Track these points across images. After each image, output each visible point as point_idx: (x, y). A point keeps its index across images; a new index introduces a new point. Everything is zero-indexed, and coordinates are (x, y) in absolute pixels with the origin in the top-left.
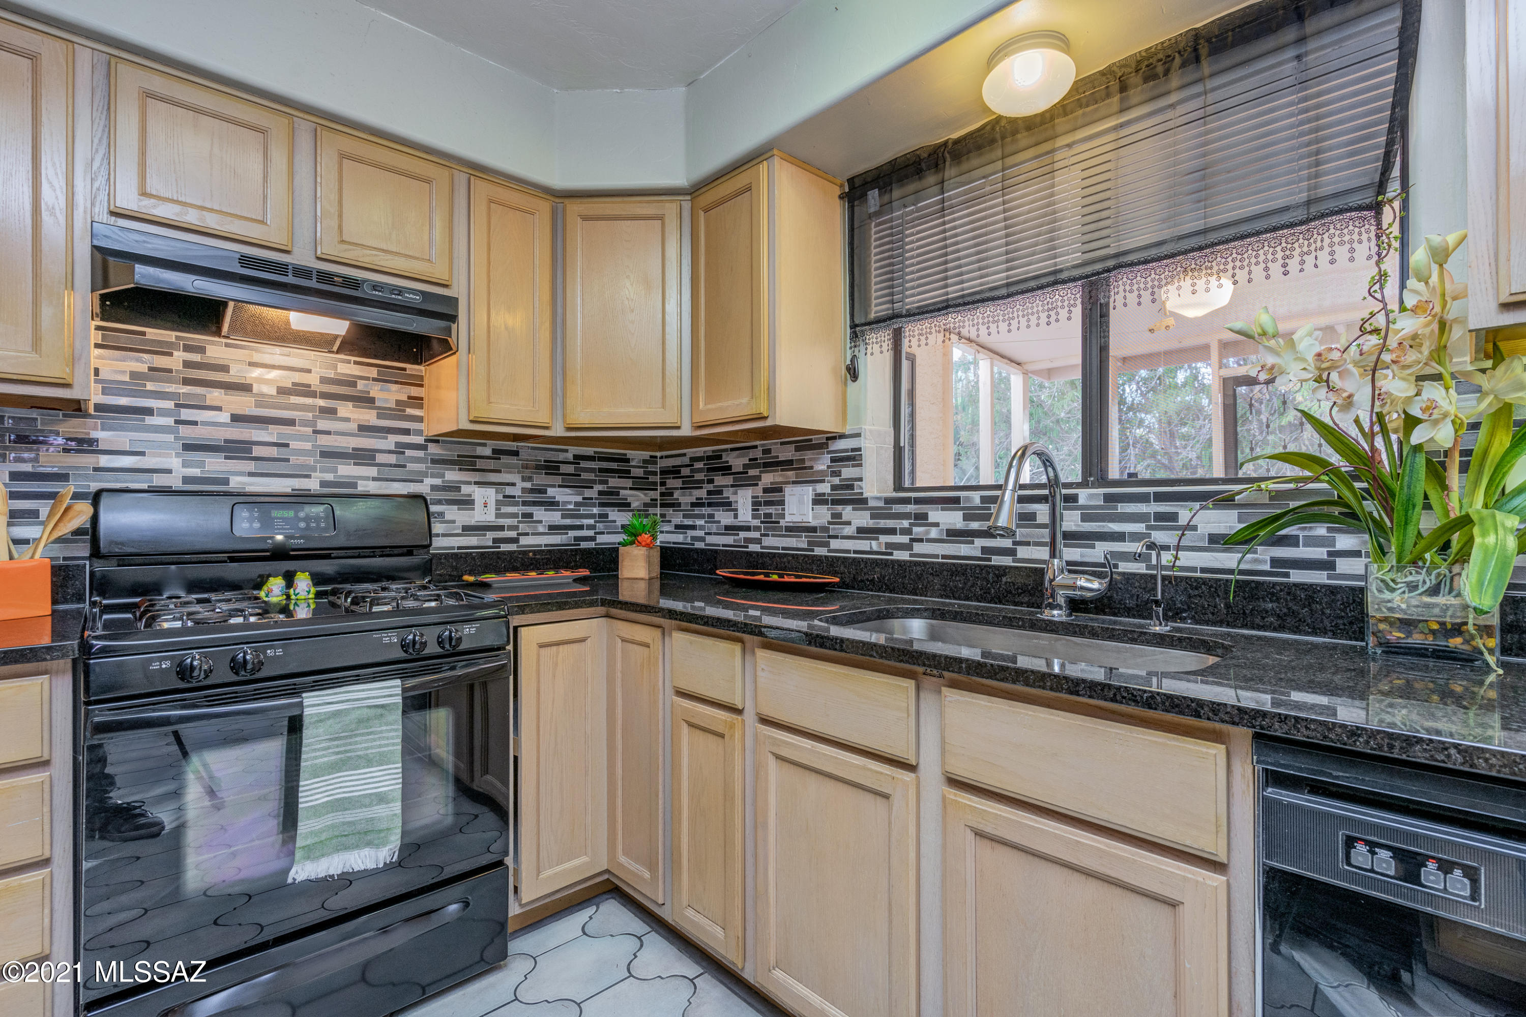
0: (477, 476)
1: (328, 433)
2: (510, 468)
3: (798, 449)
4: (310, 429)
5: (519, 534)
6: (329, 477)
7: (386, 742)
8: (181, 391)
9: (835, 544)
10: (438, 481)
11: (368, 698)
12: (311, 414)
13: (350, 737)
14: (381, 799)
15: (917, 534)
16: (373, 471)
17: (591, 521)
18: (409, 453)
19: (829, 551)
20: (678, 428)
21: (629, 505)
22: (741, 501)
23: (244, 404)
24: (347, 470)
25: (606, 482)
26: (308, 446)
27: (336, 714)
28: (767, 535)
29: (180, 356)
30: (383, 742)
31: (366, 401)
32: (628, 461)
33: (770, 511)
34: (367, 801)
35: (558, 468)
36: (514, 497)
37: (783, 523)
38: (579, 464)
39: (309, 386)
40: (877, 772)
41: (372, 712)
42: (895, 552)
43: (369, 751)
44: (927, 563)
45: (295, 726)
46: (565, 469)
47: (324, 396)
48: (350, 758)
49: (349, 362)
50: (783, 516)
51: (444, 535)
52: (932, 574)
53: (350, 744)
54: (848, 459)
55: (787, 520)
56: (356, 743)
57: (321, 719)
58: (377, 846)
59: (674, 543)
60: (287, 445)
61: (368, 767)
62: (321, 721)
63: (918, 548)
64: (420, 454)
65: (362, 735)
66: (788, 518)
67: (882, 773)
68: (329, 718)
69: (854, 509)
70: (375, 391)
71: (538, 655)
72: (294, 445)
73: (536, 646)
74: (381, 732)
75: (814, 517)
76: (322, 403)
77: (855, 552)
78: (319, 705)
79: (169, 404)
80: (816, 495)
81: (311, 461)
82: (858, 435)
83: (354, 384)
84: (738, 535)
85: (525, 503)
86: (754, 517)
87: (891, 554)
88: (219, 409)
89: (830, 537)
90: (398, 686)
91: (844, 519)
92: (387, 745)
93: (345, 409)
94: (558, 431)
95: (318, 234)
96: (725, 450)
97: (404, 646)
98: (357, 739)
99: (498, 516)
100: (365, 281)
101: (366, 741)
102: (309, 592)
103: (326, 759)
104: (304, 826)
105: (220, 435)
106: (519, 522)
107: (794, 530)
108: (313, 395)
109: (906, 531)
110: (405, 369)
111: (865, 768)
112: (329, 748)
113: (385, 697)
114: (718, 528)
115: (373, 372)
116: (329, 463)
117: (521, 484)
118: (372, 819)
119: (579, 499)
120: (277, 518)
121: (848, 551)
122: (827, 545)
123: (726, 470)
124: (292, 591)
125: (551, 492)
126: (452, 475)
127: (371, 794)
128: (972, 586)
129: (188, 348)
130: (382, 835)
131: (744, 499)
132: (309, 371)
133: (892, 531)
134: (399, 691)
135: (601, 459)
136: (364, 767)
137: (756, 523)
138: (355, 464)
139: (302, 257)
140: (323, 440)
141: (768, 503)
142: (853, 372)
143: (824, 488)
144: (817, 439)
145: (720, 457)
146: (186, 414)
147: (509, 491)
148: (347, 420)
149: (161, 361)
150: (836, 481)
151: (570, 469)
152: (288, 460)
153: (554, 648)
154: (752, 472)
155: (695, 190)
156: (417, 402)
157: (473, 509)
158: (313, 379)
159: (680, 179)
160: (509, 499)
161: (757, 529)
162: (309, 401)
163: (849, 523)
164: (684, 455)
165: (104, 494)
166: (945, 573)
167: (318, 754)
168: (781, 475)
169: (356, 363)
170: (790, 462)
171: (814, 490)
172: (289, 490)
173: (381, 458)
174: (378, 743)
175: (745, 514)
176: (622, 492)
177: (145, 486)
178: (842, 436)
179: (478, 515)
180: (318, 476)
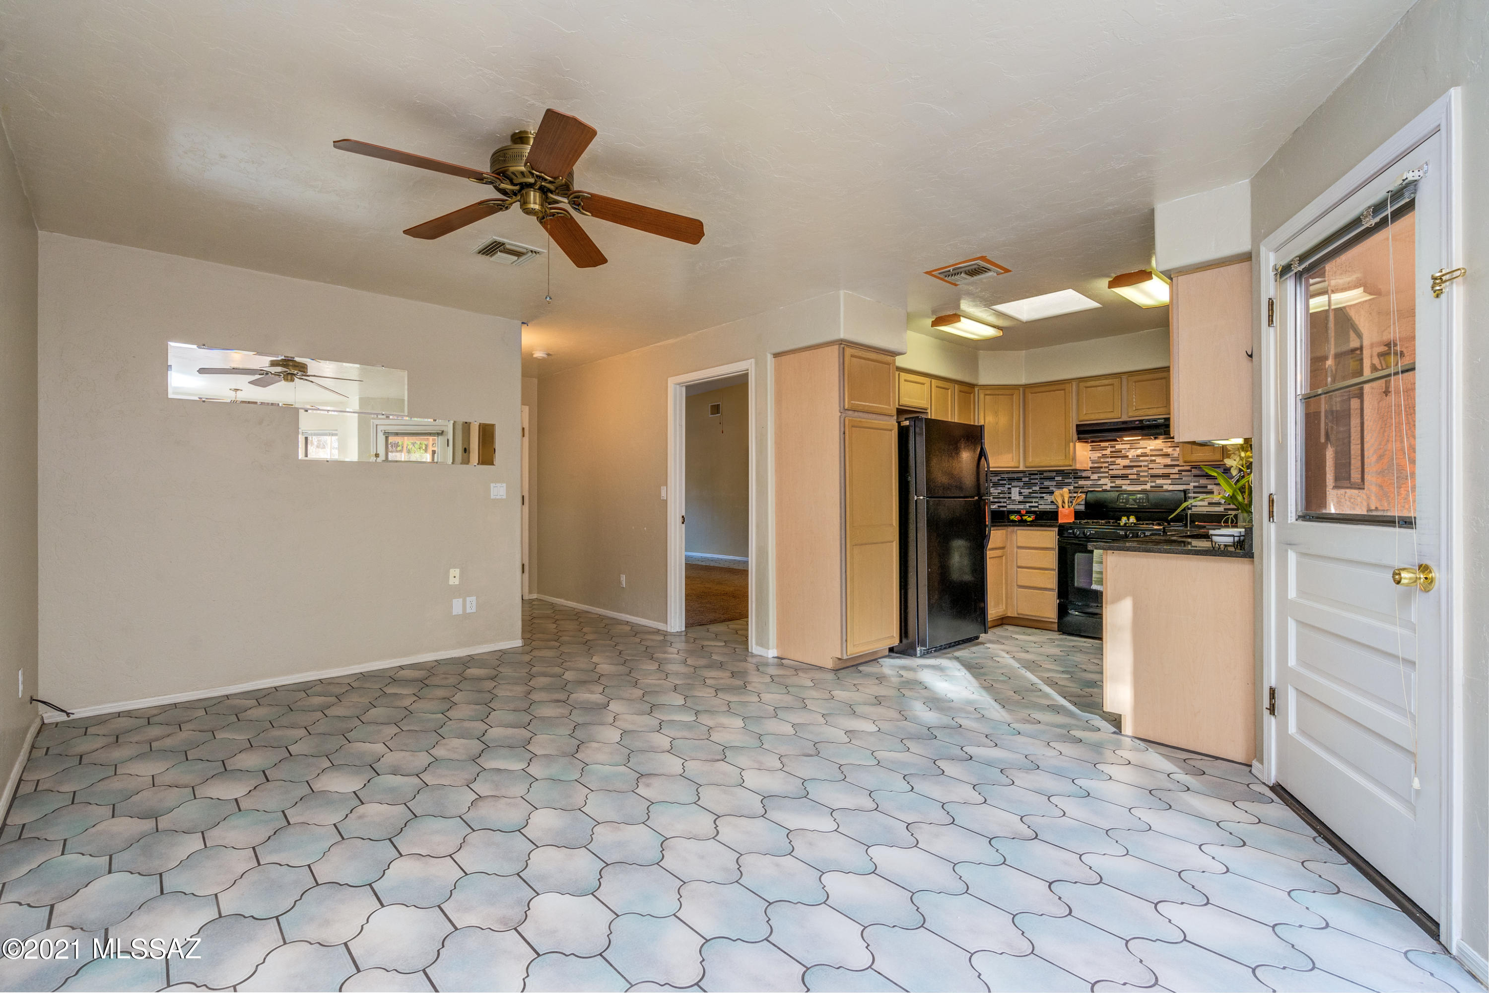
1: (1153, 469)
4: (1147, 468)
6: (1153, 484)
8: (1109, 460)
10: (1196, 484)
12: (1147, 463)
16: (1169, 481)
18: (1183, 473)
23: (1126, 462)
24: (1159, 482)
26: (1146, 474)
29: (1109, 450)
31: (1167, 455)
47: (1151, 456)
51: (1195, 506)
64: (1189, 473)
70: (1170, 451)
76: (1151, 458)
79: (1106, 465)
81: (1147, 479)
83: (1162, 450)
88: (1119, 464)
93: (1159, 460)
95: (1129, 410)
100: (1144, 419)
105: (1119, 473)
108: (1147, 456)
112: (1099, 557)
115: (1170, 444)
116: (1153, 479)
120: (1130, 499)
126: (1202, 482)
129: (1111, 447)
132: (1144, 448)
138: (1162, 479)
139: (1124, 418)
140: (1151, 471)
146: (1111, 467)
149: (1104, 452)
152: (1139, 479)
158: (1149, 450)
162: (1147, 458)
165: (1089, 492)
169: (1163, 442)
172: (1137, 490)
173: (1172, 476)
177: (1101, 489)
179: (1216, 498)
180: (1149, 484)
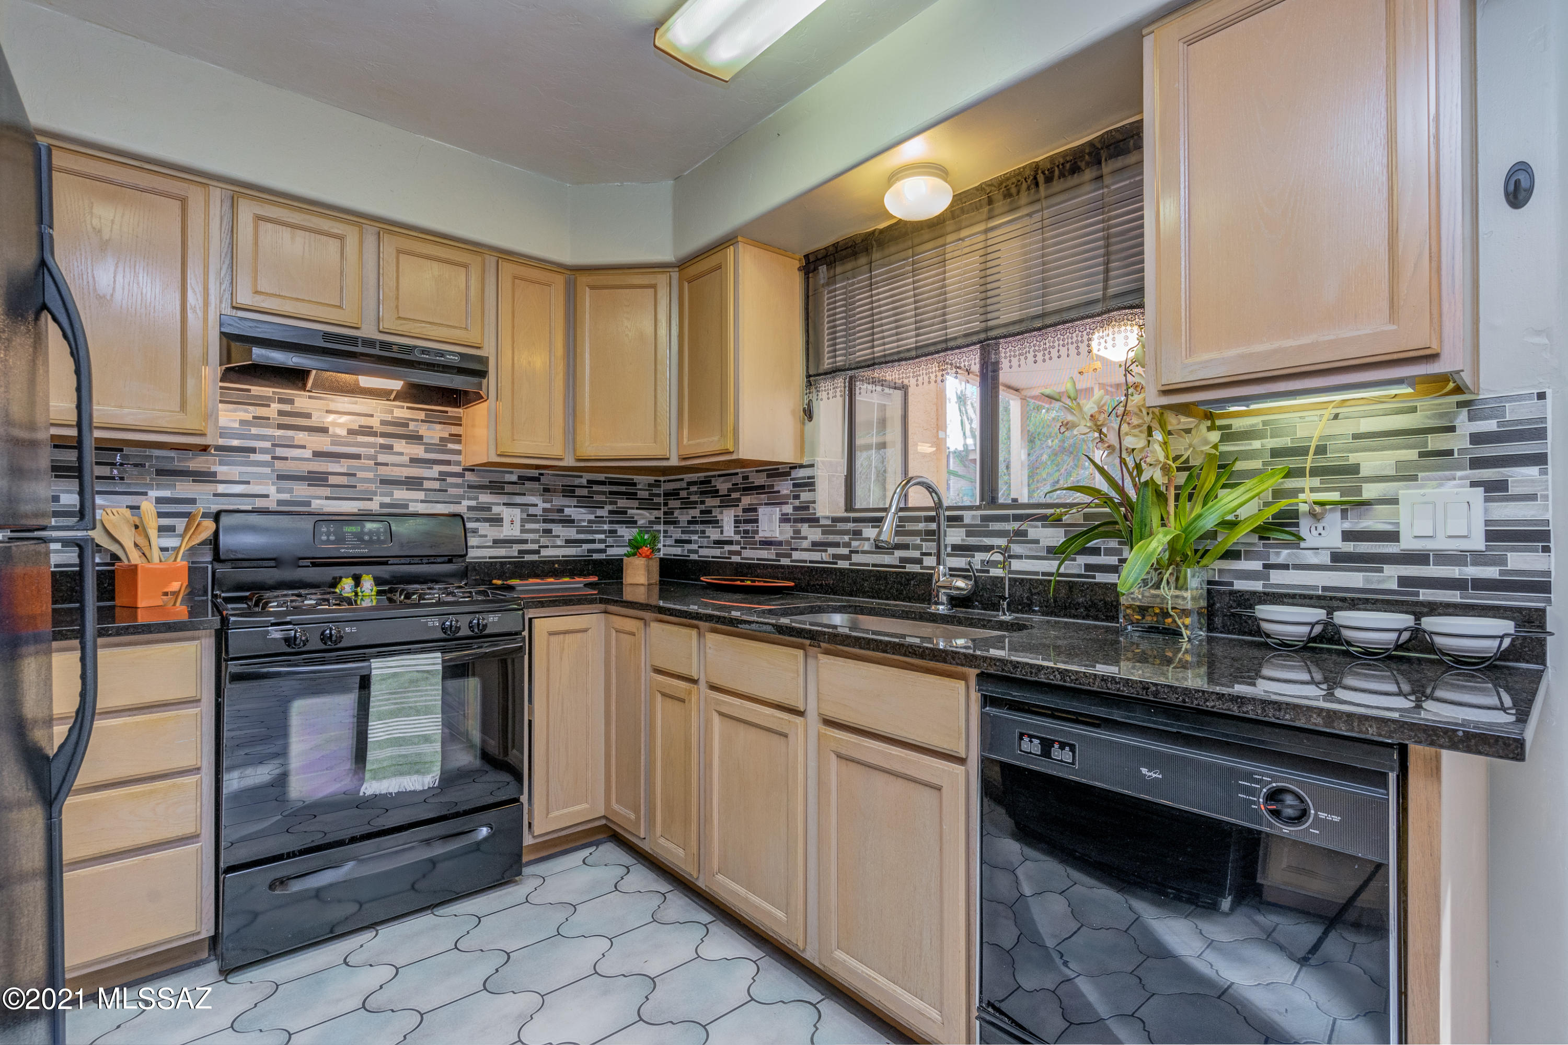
0: (505, 499)
1: (386, 465)
2: (532, 492)
3: (769, 476)
4: (373, 462)
5: (540, 547)
6: (387, 500)
7: (430, 698)
8: (276, 434)
9: (796, 555)
10: (473, 503)
11: (417, 665)
12: (373, 450)
13: (405, 692)
14: (427, 739)
15: (854, 547)
16: (421, 495)
17: (602, 536)
18: (450, 480)
19: (792, 561)
20: (668, 459)
21: (635, 522)
22: (726, 519)
23: (322, 443)
24: (400, 494)
25: (616, 503)
26: (370, 475)
27: (395, 675)
28: (746, 548)
29: (275, 406)
30: (428, 698)
31: (416, 438)
32: (635, 484)
33: (748, 528)
34: (416, 740)
35: (574, 491)
36: (536, 516)
37: (757, 538)
38: (592, 487)
39: (372, 427)
40: (780, 718)
41: (419, 675)
42: (839, 562)
43: (418, 704)
44: (860, 570)
45: (365, 683)
46: (579, 492)
47: (383, 435)
48: (404, 708)
49: (403, 407)
50: (757, 532)
51: (478, 547)
52: (863, 579)
53: (404, 698)
54: (805, 485)
55: (760, 535)
56: (409, 697)
57: (384, 678)
58: (423, 774)
59: (674, 555)
60: (354, 475)
61: (417, 715)
62: (384, 680)
63: (856, 558)
64: (459, 480)
65: (413, 691)
67: (783, 719)
68: (389, 678)
69: (810, 527)
70: (423, 430)
71: (548, 641)
72: (360, 474)
73: (547, 634)
74: (426, 690)
75: (781, 533)
76: (381, 441)
77: (811, 562)
78: (382, 668)
79: (268, 445)
80: (782, 515)
81: (373, 487)
82: (812, 466)
83: (407, 425)
84: (723, 548)
85: (545, 521)
86: (736, 533)
87: (836, 563)
88: (304, 447)
89: (792, 549)
90: (438, 658)
91: (803, 534)
92: (431, 701)
93: (400, 446)
94: (569, 462)
95: (381, 314)
96: (714, 476)
97: (444, 629)
98: (410, 694)
99: (522, 531)
100: (415, 347)
101: (416, 696)
102: (372, 590)
103: (387, 707)
104: (372, 755)
105: (304, 468)
106: (540, 536)
107: (767, 543)
108: (374, 434)
109: (847, 545)
110: (447, 412)
111: (773, 716)
112: (389, 699)
113: (429, 665)
114: (708, 542)
115: (422, 415)
116: (387, 488)
117: (542, 505)
118: (419, 754)
119: (592, 517)
120: (348, 532)
121: (805, 561)
122: (790, 556)
123: (715, 493)
124: (359, 589)
125: (567, 511)
126: (485, 498)
127: (419, 735)
128: (891, 588)
129: (281, 401)
130: (427, 766)
131: (728, 518)
132: (372, 416)
133: (837, 545)
134: (440, 661)
135: (611, 483)
136: (414, 716)
137: (737, 538)
138: (407, 489)
139: (368, 331)
140: (382, 470)
141: (747, 521)
142: (809, 413)
143: (788, 509)
144: (783, 468)
145: (710, 482)
146: (280, 452)
147: (532, 510)
148: (401, 454)
149: (262, 412)
150: (797, 503)
151: (584, 492)
152: (355, 487)
153: (562, 636)
154: (734, 495)
155: (682, 265)
156: (456, 438)
157: (502, 526)
158: (375, 422)
159: (667, 255)
160: (532, 518)
161: (738, 543)
162: (371, 439)
163: (806, 538)
164: (682, 480)
165: (223, 514)
166: (872, 578)
167: (381, 703)
168: (755, 498)
169: (408, 408)
170: (763, 487)
171: (781, 511)
172: (355, 511)
173: (427, 484)
174: (424, 698)
175: (729, 530)
176: (630, 511)
177: (249, 508)
178: (802, 466)
179: (506, 531)
180: (378, 500)
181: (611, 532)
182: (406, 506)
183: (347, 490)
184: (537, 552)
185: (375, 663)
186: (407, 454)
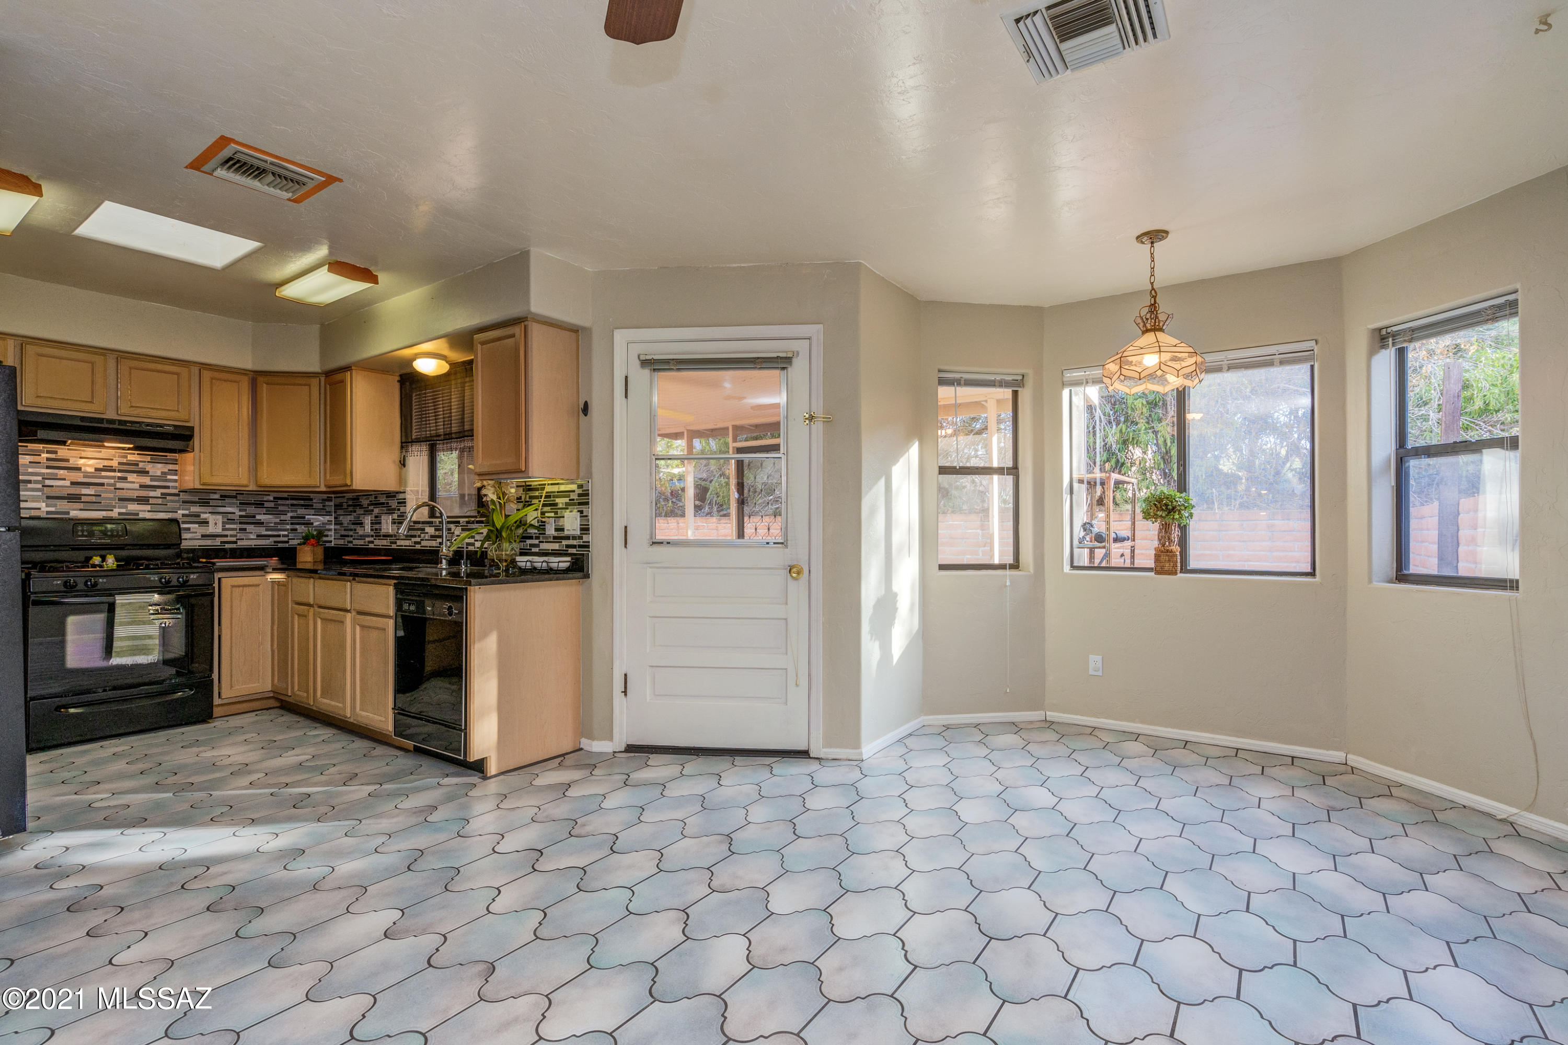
0: (210, 509)
1: (123, 489)
2: (231, 505)
3: (387, 497)
4: (113, 488)
5: (237, 539)
6: (123, 511)
8: (46, 472)
9: (399, 543)
10: (187, 512)
11: (146, 599)
12: (113, 480)
13: (136, 613)
14: (150, 637)
15: (422, 538)
16: (148, 507)
17: (286, 533)
18: (169, 498)
19: (396, 546)
20: (319, 487)
21: (312, 524)
22: (366, 521)
23: (77, 477)
24: (133, 507)
25: (296, 511)
26: (112, 496)
27: (130, 603)
28: (376, 539)
29: (44, 456)
31: (144, 472)
32: (311, 500)
33: (377, 527)
34: (145, 638)
35: (263, 504)
36: (234, 520)
37: (381, 533)
38: (277, 502)
39: (112, 467)
40: (335, 614)
41: (147, 605)
43: (144, 619)
44: (423, 549)
45: (111, 608)
46: (266, 505)
47: (120, 471)
48: (135, 621)
49: (134, 454)
50: (380, 529)
51: (190, 539)
53: (136, 616)
54: (402, 503)
56: (138, 616)
57: (123, 605)
58: (148, 655)
59: (337, 545)
60: (100, 496)
61: (144, 625)
63: (422, 543)
64: (176, 498)
65: (141, 612)
66: (383, 531)
68: (127, 605)
69: (403, 526)
70: (149, 467)
71: (232, 592)
72: (103, 495)
73: (230, 587)
75: (392, 530)
76: (119, 474)
77: (404, 546)
78: (122, 600)
80: (392, 519)
81: (113, 503)
82: (405, 492)
83: (137, 465)
84: (365, 539)
85: (241, 523)
86: (372, 530)
87: (415, 546)
88: (64, 479)
89: (397, 539)
90: (161, 596)
91: (401, 531)
93: (132, 477)
94: (252, 487)
95: (119, 405)
96: (360, 496)
97: (161, 582)
98: (139, 614)
99: (223, 530)
100: (143, 422)
101: (143, 615)
102: (113, 564)
103: (125, 620)
104: (116, 644)
105: (65, 492)
106: (237, 533)
107: (386, 536)
108: (114, 471)
109: (419, 536)
110: (166, 456)
112: (126, 616)
113: (154, 599)
114: (358, 536)
115: (148, 459)
116: (123, 504)
117: (238, 513)
118: (147, 645)
119: (278, 520)
120: (96, 530)
121: (402, 546)
122: (396, 543)
123: (361, 506)
124: (104, 563)
125: (258, 517)
126: (195, 509)
127: (146, 635)
129: (49, 452)
130: (153, 651)
131: (367, 520)
132: (112, 460)
133: (415, 536)
135: (292, 499)
136: (142, 625)
137: (372, 533)
138: (138, 504)
139: (111, 414)
140: (120, 493)
141: (376, 523)
142: (403, 464)
143: (395, 516)
144: (390, 494)
145: (358, 499)
146: (48, 482)
147: (230, 516)
148: (133, 482)
149: (37, 459)
150: (399, 513)
151: (272, 505)
152: (101, 503)
153: (241, 588)
154: (371, 508)
155: (328, 374)
156: (175, 472)
157: (208, 526)
158: (114, 463)
160: (231, 521)
161: (372, 536)
162: (112, 474)
163: (402, 533)
164: (344, 497)
167: (122, 618)
168: (380, 510)
169: (138, 454)
170: (383, 503)
171: (391, 517)
172: (101, 517)
173: (151, 501)
175: (368, 528)
176: (307, 517)
178: (401, 493)
179: (211, 529)
180: (117, 510)
181: (292, 530)
182: (138, 514)
183: (95, 504)
184: (236, 542)
185: (117, 597)
186: (137, 483)
